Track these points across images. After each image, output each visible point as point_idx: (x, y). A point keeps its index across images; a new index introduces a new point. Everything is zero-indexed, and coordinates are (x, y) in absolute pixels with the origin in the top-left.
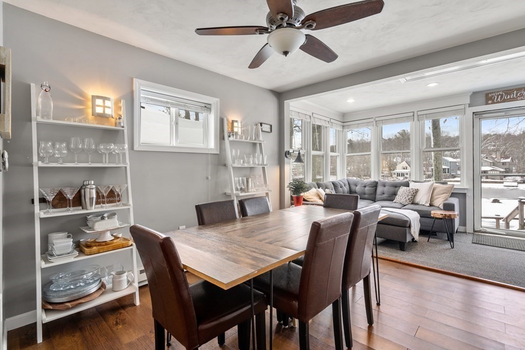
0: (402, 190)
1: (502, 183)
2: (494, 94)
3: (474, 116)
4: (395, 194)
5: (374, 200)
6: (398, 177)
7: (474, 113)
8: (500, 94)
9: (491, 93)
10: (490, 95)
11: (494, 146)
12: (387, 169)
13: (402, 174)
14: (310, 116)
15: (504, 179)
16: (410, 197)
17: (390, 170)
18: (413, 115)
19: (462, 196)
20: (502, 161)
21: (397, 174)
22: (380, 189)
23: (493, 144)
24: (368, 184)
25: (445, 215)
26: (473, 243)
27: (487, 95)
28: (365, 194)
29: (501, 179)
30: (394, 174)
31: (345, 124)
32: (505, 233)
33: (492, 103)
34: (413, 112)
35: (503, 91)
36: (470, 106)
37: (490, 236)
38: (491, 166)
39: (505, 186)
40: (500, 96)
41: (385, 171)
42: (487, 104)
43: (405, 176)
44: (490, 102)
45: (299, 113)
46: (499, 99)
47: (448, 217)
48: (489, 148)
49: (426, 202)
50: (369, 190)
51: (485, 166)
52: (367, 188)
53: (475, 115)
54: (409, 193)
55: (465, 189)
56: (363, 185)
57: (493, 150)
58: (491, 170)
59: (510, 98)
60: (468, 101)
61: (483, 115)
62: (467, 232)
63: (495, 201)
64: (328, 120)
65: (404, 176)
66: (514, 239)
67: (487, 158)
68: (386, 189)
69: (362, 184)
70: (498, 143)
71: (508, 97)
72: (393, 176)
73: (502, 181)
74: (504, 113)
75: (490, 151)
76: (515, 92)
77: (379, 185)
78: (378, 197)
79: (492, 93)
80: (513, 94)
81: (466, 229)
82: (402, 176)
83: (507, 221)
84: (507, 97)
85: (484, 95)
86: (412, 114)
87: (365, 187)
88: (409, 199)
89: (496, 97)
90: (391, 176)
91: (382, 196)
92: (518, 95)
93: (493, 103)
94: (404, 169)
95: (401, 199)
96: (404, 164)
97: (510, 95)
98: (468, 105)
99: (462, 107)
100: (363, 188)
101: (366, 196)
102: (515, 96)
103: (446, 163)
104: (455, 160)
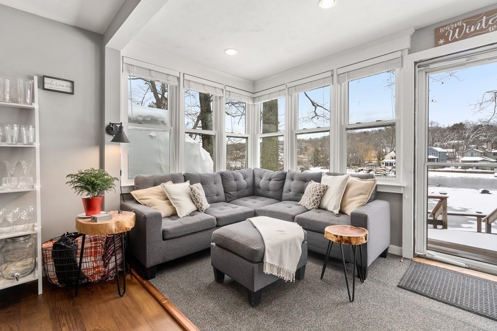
0: (312, 186)
1: (493, 173)
2: (448, 28)
3: (417, 69)
4: (302, 192)
5: (280, 199)
6: (387, 167)
7: (416, 63)
8: (458, 27)
9: (442, 27)
10: (442, 30)
11: (485, 136)
12: (377, 159)
13: (390, 163)
14: (178, 79)
15: (495, 169)
16: (315, 198)
17: (379, 159)
18: (332, 75)
19: (394, 198)
20: (493, 151)
21: (386, 163)
22: (287, 184)
23: (484, 134)
25: (341, 237)
26: (398, 286)
27: (437, 30)
28: (269, 190)
29: (492, 170)
30: (383, 163)
31: (256, 95)
32: (464, 265)
33: (444, 44)
34: (332, 70)
35: (463, 21)
36: (410, 51)
37: (436, 267)
38: (481, 156)
39: (495, 177)
40: (458, 30)
41: (374, 160)
42: (437, 45)
43: (394, 165)
44: (441, 41)
45: (150, 70)
46: (456, 35)
47: (346, 241)
48: (480, 139)
50: (273, 184)
51: (475, 156)
53: (419, 67)
55: (400, 187)
57: (484, 141)
58: (482, 161)
59: (475, 31)
60: (407, 44)
61: (431, 66)
62: (404, 256)
63: (485, 192)
64: (222, 87)
65: (392, 165)
66: (479, 278)
67: (477, 148)
69: (267, 176)
70: (489, 134)
71: (472, 30)
72: (382, 165)
73: (493, 171)
74: (465, 59)
75: (482, 142)
76: (484, 18)
77: (287, 177)
78: (284, 194)
79: (446, 26)
80: (481, 23)
81: (401, 250)
82: (390, 165)
83: (488, 223)
84: (470, 29)
85: (433, 33)
86: (329, 74)
87: (270, 180)
88: (313, 201)
89: (451, 31)
90: (380, 165)
91: (289, 194)
92: (490, 23)
93: (447, 42)
94: (393, 158)
96: (393, 154)
97: (475, 25)
98: (407, 51)
99: (398, 54)
100: (268, 182)
101: (270, 193)
102: (483, 25)
103: (435, 153)
104: (445, 150)
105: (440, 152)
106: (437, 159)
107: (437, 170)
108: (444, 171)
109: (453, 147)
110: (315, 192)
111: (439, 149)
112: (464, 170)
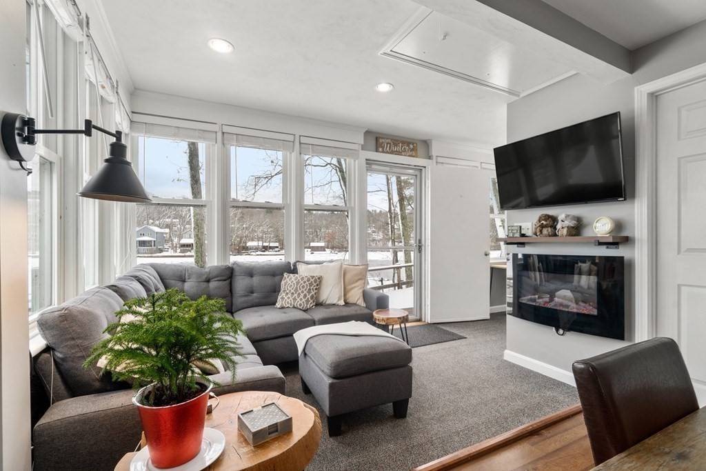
0: (288, 281)
2: (384, 141)
7: (366, 160)
10: (381, 141)
22: (241, 284)
24: (214, 274)
27: (378, 139)
31: (137, 118)
33: (381, 152)
35: (391, 140)
36: (363, 148)
40: (389, 145)
42: (378, 151)
44: (380, 149)
46: (388, 149)
49: (339, 299)
50: (217, 287)
52: (213, 285)
54: (311, 284)
56: (204, 278)
59: (396, 151)
68: (256, 280)
69: (200, 275)
77: (236, 273)
78: (238, 300)
79: (382, 138)
80: (400, 146)
84: (394, 148)
85: (375, 139)
87: (208, 281)
89: (386, 144)
91: (250, 298)
92: (403, 149)
93: (383, 152)
95: (295, 299)
97: (397, 146)
98: (361, 146)
99: (356, 147)
100: (204, 285)
102: (400, 149)
103: (152, 233)
104: (162, 231)
105: (157, 233)
106: (154, 241)
107: (154, 255)
108: (163, 257)
109: (167, 226)
110: (310, 286)
111: (157, 229)
112: (183, 254)
